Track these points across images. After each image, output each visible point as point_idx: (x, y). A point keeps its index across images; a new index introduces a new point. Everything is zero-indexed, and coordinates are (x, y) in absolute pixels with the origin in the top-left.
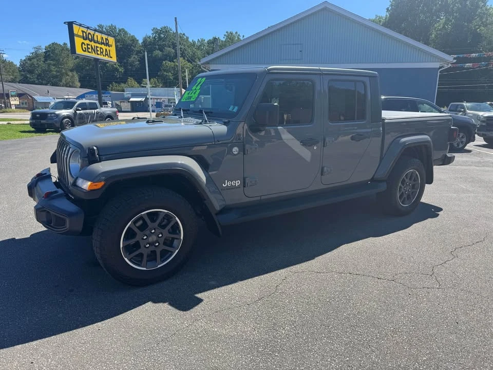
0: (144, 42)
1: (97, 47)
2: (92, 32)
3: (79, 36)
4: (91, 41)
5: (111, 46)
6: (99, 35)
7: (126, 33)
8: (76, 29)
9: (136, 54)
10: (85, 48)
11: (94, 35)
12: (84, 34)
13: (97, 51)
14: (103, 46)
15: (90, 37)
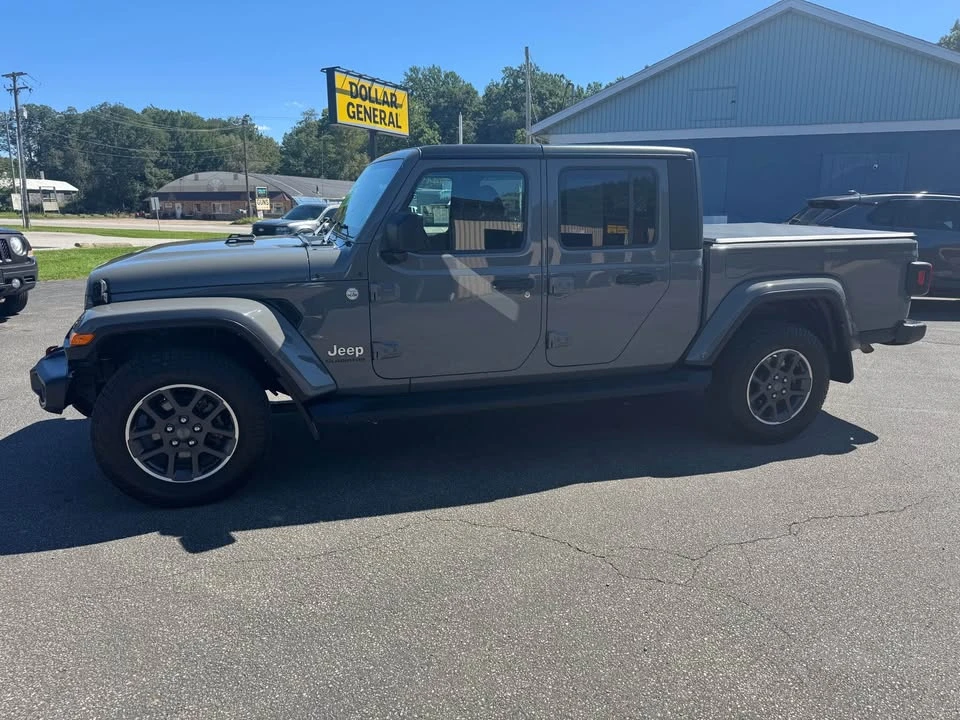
0: (487, 94)
1: (375, 109)
2: (367, 84)
3: (343, 92)
4: (364, 100)
5: (401, 106)
6: (380, 89)
7: (456, 79)
8: (341, 81)
9: (472, 119)
10: (353, 112)
11: (370, 89)
12: (354, 88)
13: (375, 116)
14: (385, 108)
15: (363, 92)
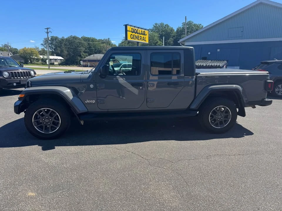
1: (139, 36)
2: (137, 29)
3: (129, 31)
4: (136, 33)
5: (146, 35)
6: (140, 30)
7: (168, 26)
8: (129, 28)
9: (172, 38)
10: (132, 37)
11: (137, 30)
12: (133, 30)
13: (139, 38)
14: (142, 36)
15: (135, 31)
